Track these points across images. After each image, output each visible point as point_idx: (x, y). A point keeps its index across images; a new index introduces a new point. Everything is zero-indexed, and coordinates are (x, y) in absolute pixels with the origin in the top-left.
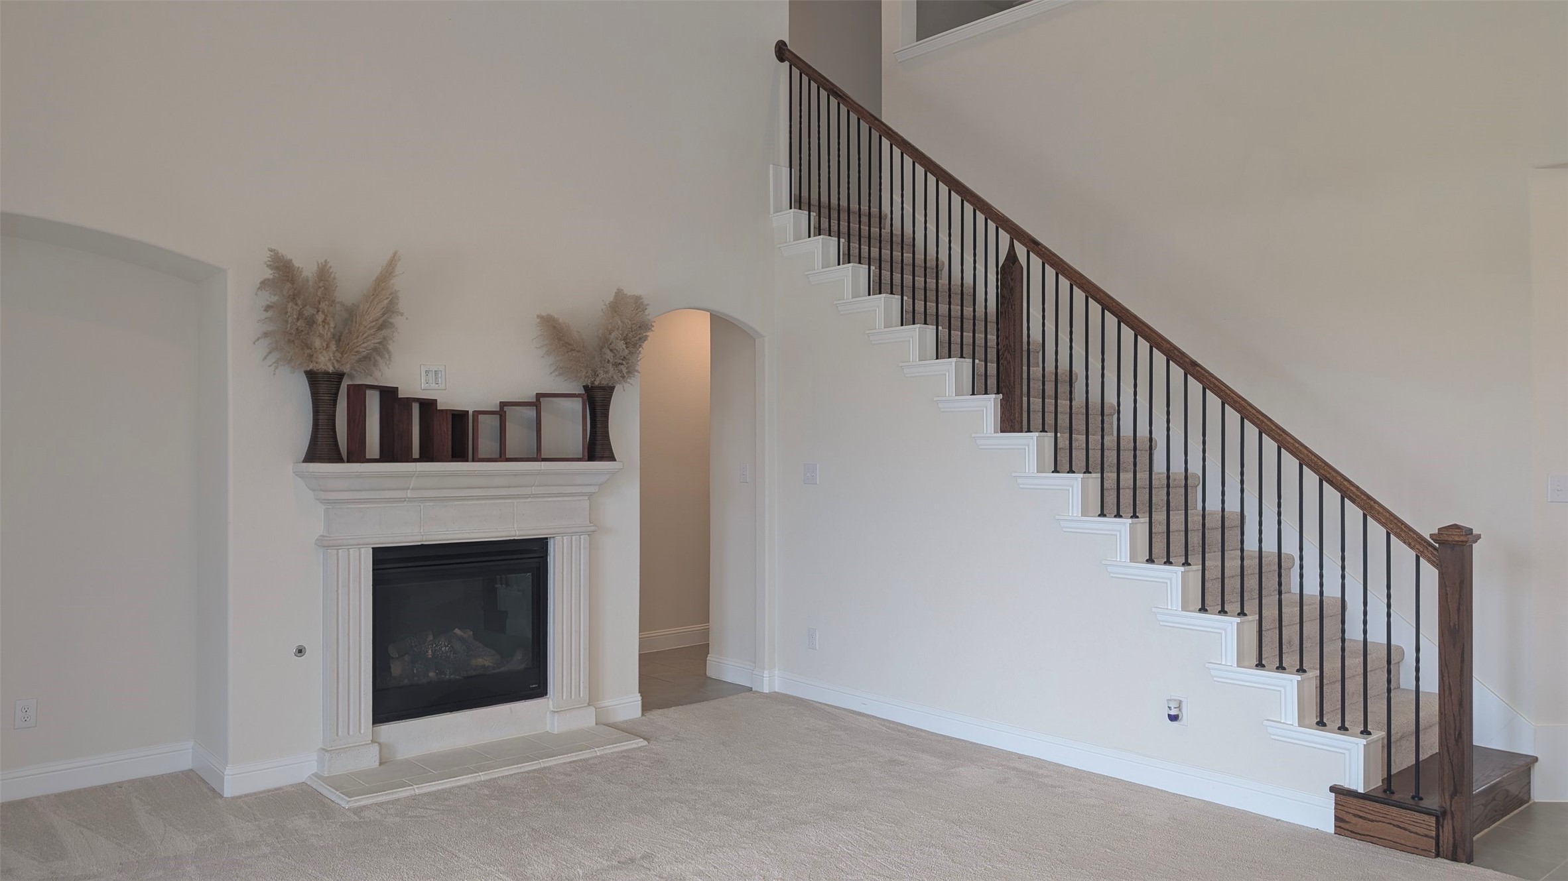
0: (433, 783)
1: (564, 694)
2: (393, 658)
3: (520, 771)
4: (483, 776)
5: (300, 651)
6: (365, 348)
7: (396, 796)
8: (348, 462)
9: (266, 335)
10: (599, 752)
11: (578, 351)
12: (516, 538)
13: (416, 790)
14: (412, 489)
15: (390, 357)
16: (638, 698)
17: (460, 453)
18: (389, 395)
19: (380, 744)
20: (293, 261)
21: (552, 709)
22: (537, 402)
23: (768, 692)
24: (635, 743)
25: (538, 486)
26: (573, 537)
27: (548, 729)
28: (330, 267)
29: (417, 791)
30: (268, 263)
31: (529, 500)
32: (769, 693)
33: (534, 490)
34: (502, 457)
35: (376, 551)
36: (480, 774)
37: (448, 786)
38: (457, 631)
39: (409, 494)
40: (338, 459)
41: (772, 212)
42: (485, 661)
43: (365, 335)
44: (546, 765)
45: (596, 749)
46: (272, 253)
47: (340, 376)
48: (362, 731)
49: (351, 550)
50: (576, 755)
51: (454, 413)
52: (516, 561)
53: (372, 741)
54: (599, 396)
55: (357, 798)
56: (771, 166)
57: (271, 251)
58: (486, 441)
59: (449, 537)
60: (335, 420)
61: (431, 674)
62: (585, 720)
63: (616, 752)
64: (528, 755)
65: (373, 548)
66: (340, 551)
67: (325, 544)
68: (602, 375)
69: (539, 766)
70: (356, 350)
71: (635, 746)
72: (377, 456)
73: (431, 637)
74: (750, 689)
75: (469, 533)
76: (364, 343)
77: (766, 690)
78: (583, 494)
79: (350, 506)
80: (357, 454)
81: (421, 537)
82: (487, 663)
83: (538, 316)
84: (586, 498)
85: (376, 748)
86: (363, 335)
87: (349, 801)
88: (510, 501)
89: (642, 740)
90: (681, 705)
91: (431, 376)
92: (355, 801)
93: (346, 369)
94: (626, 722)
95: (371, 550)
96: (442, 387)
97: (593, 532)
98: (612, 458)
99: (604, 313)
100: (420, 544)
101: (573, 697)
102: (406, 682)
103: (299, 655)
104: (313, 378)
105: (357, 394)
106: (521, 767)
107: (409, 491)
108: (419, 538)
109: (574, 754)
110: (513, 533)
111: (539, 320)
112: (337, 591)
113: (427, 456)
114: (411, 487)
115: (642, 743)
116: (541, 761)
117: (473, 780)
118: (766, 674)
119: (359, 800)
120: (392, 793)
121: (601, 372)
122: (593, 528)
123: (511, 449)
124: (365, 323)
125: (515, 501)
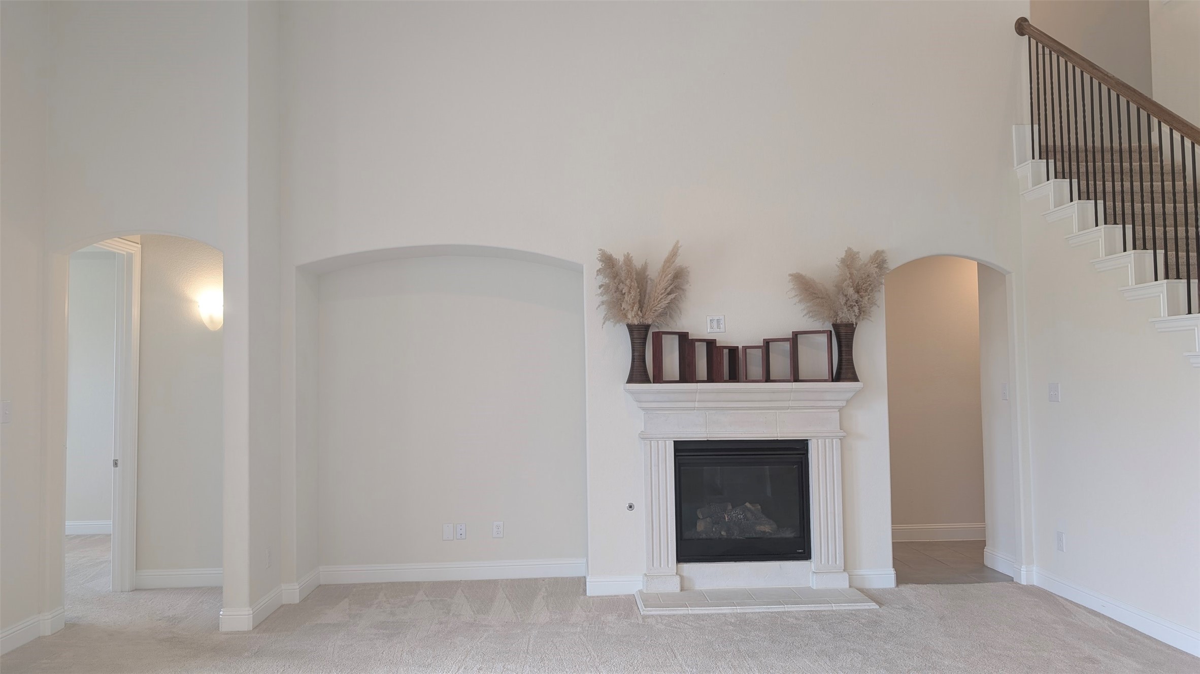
0: (703, 608)
1: (823, 560)
2: (699, 518)
3: (768, 611)
4: (739, 610)
5: (631, 507)
6: (660, 307)
7: (674, 612)
8: (654, 383)
9: (603, 303)
10: (835, 607)
11: (822, 298)
12: (779, 439)
13: (690, 610)
14: (698, 401)
15: (681, 312)
16: (892, 573)
17: (734, 377)
18: (683, 337)
19: (680, 575)
20: (613, 255)
21: (814, 570)
22: (794, 339)
23: (1025, 584)
24: (868, 605)
25: (792, 401)
26: (827, 440)
27: (811, 585)
28: (631, 257)
29: (690, 612)
30: (599, 258)
31: (789, 411)
32: (1027, 585)
33: (791, 404)
34: (768, 379)
35: (677, 443)
36: (738, 607)
37: (710, 612)
38: (747, 504)
39: (697, 405)
40: (648, 381)
41: (1015, 165)
42: (766, 528)
43: (659, 299)
44: (789, 610)
45: (833, 605)
46: (600, 252)
47: (647, 327)
48: (670, 566)
49: (660, 442)
50: (814, 607)
51: (731, 348)
52: (785, 456)
53: (676, 573)
54: (843, 331)
55: (649, 609)
56: (1014, 126)
57: (600, 251)
58: (755, 367)
59: (727, 435)
60: (645, 355)
61: (723, 533)
62: (841, 582)
63: (847, 610)
64: (781, 600)
65: (674, 441)
66: (652, 442)
67: (644, 437)
68: (841, 315)
69: (783, 610)
70: (654, 309)
71: (867, 607)
72: (678, 379)
73: (730, 507)
74: (1011, 579)
75: (742, 433)
76: (658, 304)
77: (1024, 582)
78: (834, 407)
79: (658, 412)
80: (658, 378)
81: (706, 435)
82: (767, 530)
83: (790, 275)
84: (837, 410)
85: (678, 579)
86: (657, 299)
87: (644, 610)
88: (773, 411)
89: (874, 604)
90: (941, 584)
91: (715, 323)
92: (648, 611)
93: (649, 321)
94: (875, 590)
95: (673, 442)
96: (723, 330)
97: (845, 437)
98: (855, 379)
99: (838, 267)
100: (706, 439)
101: (830, 563)
102: (704, 536)
103: (630, 509)
104: (631, 328)
105: (658, 337)
106: (769, 608)
107: (696, 403)
108: (705, 435)
109: (814, 605)
110: (776, 435)
111: (791, 277)
112: (651, 468)
113: (711, 379)
114: (697, 400)
115: (873, 606)
116: (786, 606)
117: (731, 611)
118: (1023, 568)
119: (650, 611)
120: (673, 610)
121: (840, 313)
122: (844, 434)
123: (774, 373)
124: (658, 291)
125: (777, 411)
